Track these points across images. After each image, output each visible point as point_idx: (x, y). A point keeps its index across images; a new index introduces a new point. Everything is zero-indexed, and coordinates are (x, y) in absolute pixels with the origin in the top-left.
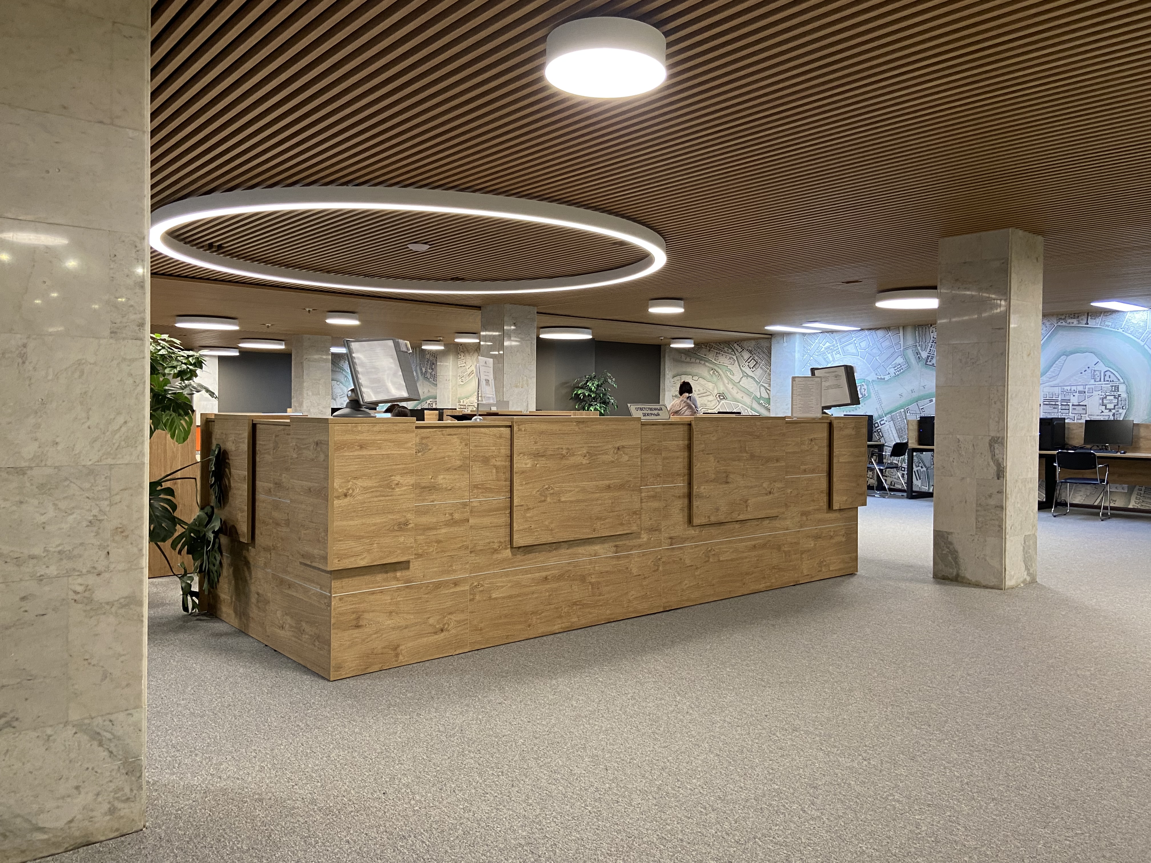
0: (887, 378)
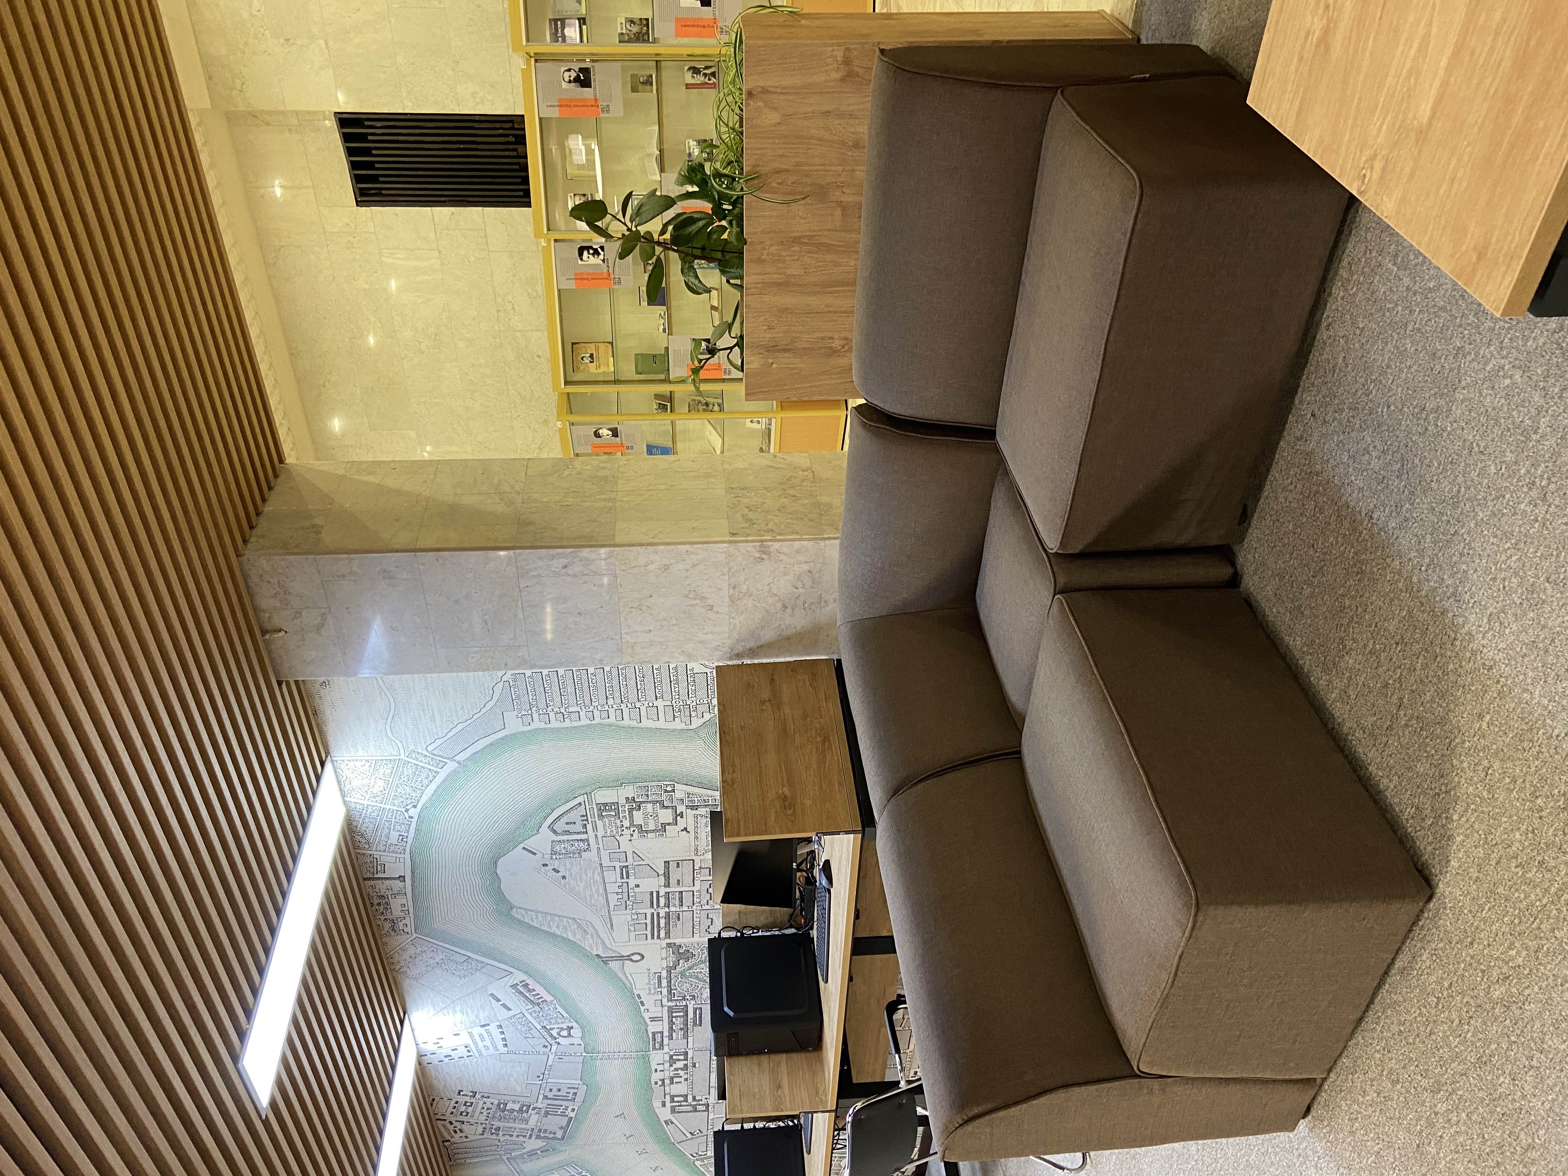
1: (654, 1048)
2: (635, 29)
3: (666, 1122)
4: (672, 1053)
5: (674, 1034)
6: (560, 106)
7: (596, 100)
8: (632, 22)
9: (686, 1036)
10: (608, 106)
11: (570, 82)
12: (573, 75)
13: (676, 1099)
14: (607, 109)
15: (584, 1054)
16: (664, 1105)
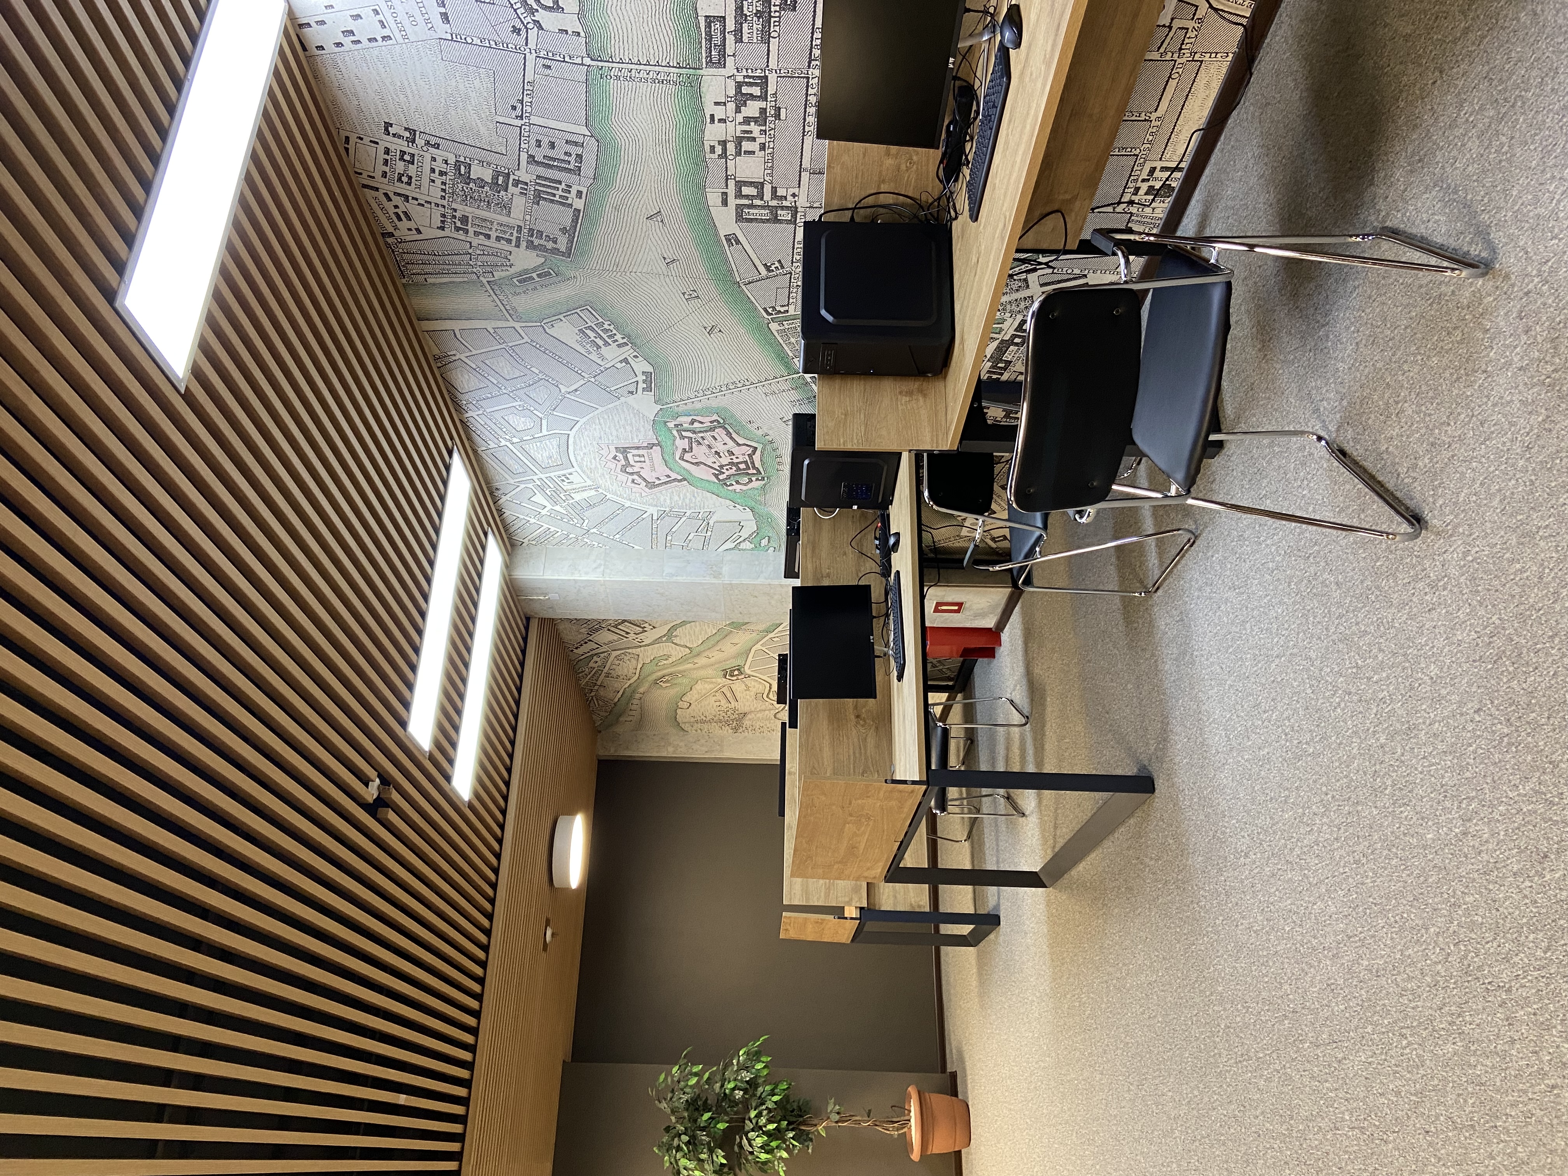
0: (641, 366)
1: (710, 63)
3: (728, 241)
4: (740, 79)
5: (745, 26)
9: (765, 37)
13: (746, 190)
15: (587, 61)
16: (725, 203)
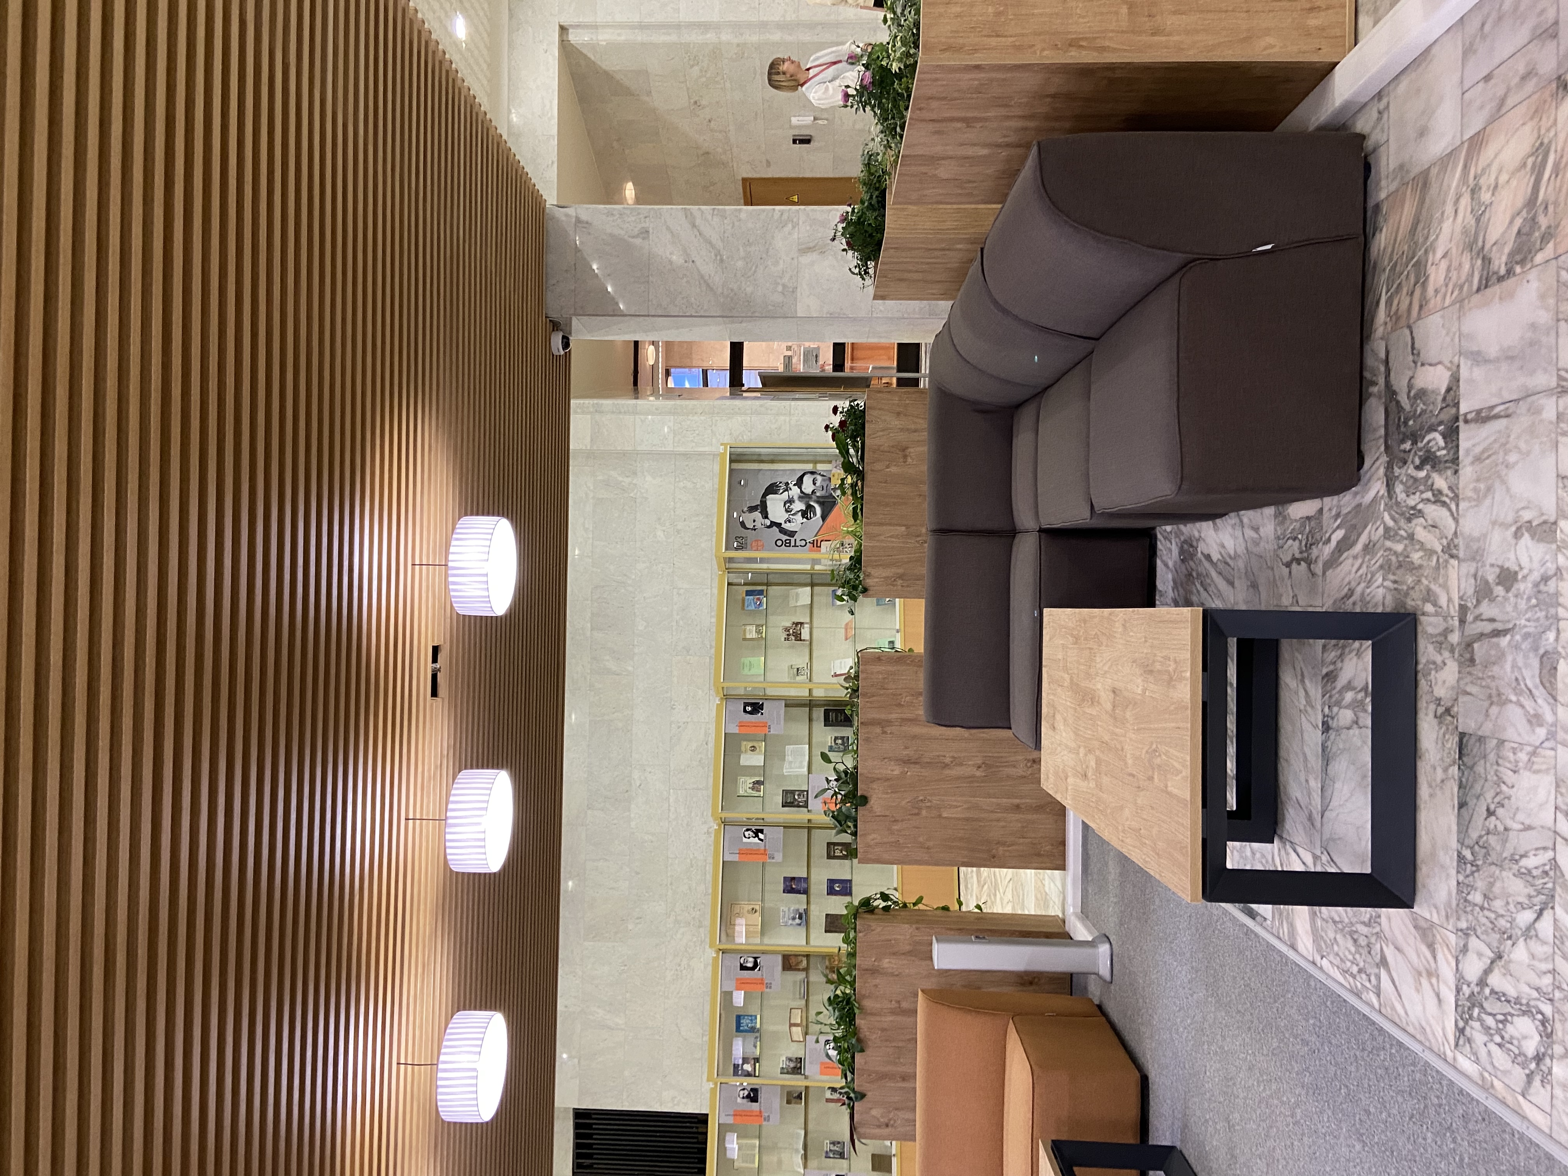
2: (792, 1065)
6: (735, 1115)
7: (760, 1112)
8: (790, 1060)
10: (769, 1116)
11: (743, 1098)
12: (746, 1093)
14: (767, 1119)
